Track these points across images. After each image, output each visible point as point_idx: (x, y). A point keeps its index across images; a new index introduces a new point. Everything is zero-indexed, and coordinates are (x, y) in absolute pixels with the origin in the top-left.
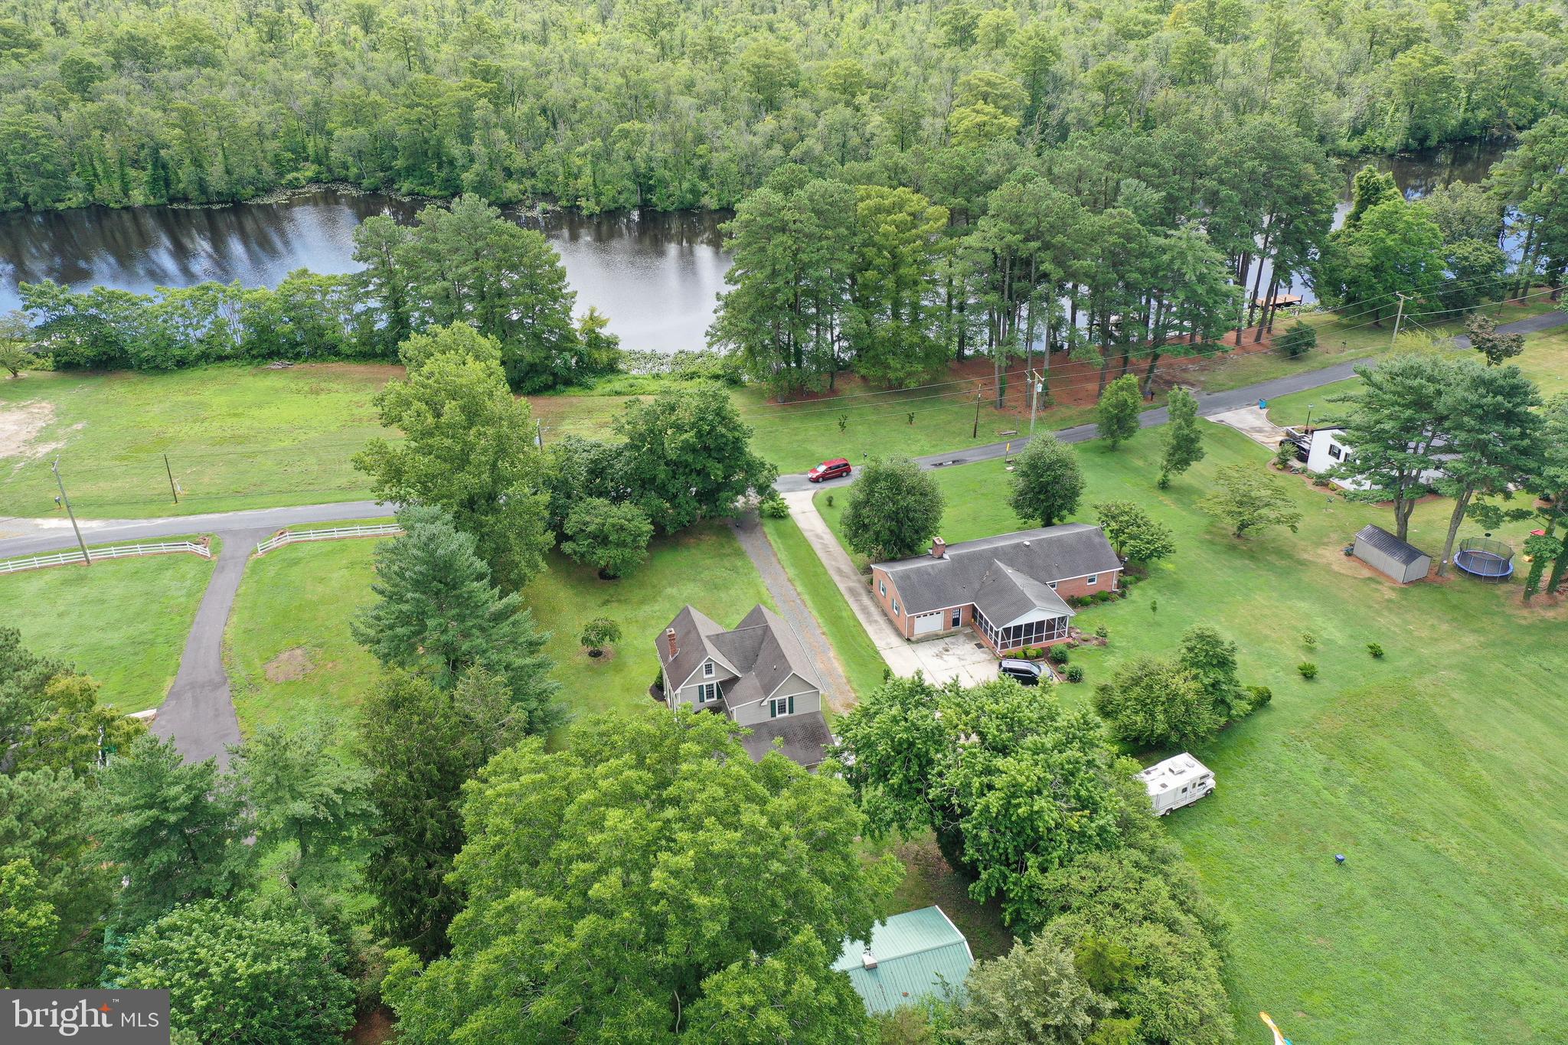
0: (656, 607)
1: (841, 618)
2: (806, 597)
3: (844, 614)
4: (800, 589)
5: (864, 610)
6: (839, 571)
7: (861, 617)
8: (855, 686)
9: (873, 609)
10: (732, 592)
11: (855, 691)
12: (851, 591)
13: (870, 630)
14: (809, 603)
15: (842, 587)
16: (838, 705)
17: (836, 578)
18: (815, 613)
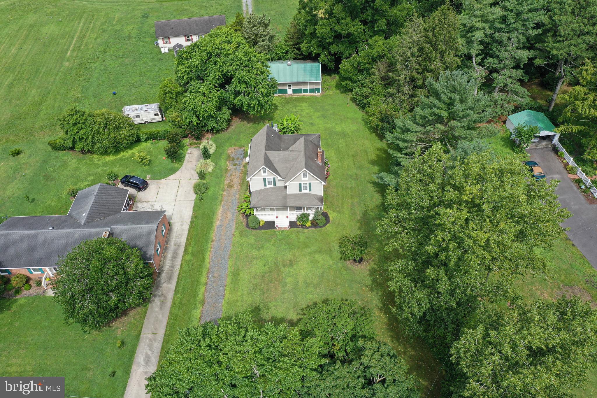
0: (309, 296)
1: (193, 255)
2: (203, 280)
3: (189, 257)
4: (202, 289)
5: (174, 257)
6: (163, 303)
7: (181, 251)
8: (220, 198)
9: (169, 255)
10: (250, 300)
11: (222, 195)
12: (170, 279)
13: (183, 240)
14: (204, 274)
15: (173, 286)
16: (236, 188)
17: (170, 296)
18: (207, 261)
